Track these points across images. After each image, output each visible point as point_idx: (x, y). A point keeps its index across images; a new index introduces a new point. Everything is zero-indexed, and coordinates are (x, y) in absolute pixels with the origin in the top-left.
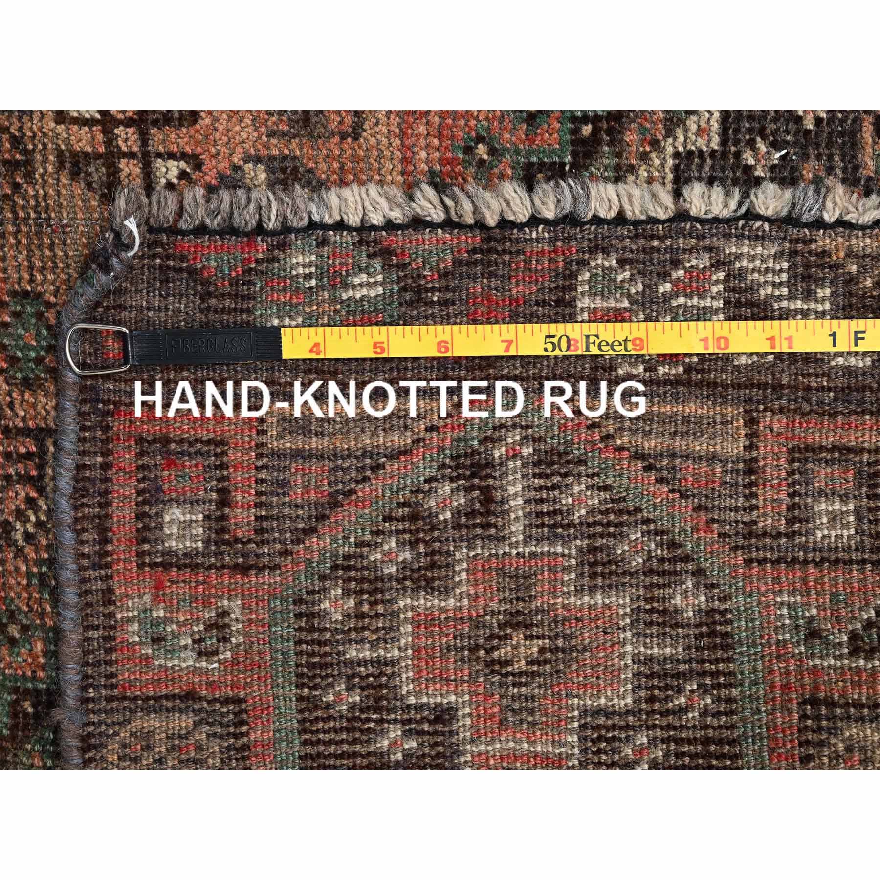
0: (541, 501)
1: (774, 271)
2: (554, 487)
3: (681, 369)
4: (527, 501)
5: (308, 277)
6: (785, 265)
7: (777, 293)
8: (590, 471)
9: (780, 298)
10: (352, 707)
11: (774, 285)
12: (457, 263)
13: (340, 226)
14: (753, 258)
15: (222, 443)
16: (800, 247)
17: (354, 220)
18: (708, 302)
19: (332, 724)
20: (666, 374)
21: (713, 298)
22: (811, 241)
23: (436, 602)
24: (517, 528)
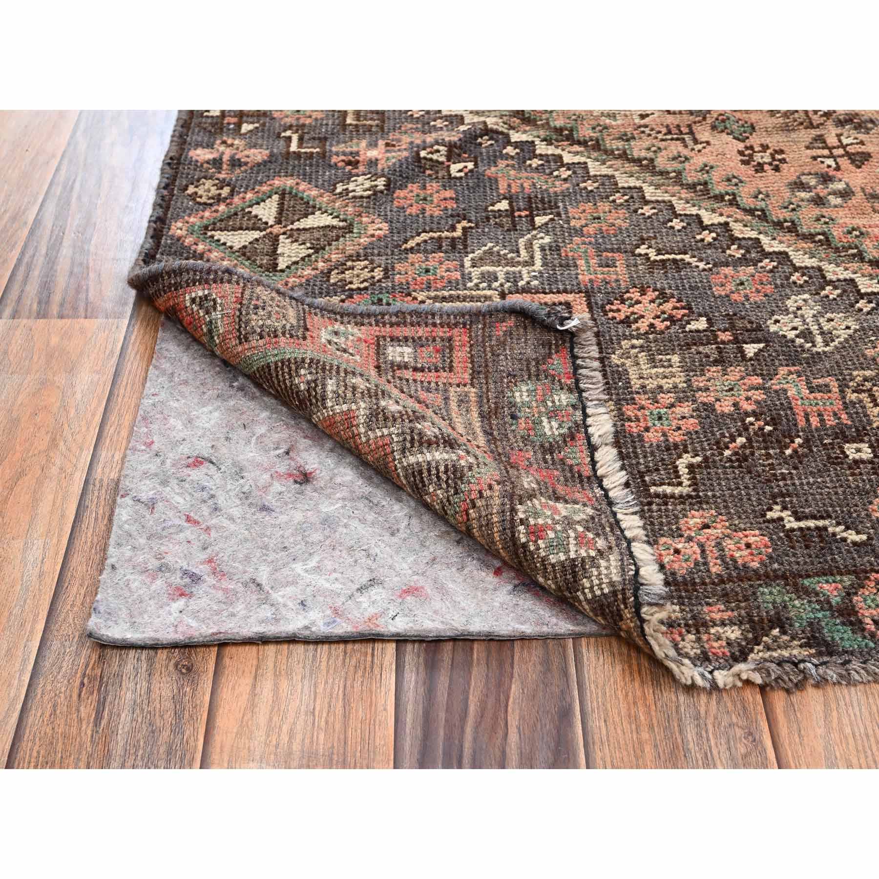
0: (429, 471)
1: (600, 584)
2: (438, 477)
3: (523, 540)
4: (429, 463)
5: (553, 402)
6: (606, 591)
7: (587, 591)
8: (451, 498)
9: (584, 594)
10: (297, 386)
11: (591, 588)
12: (571, 466)
13: (585, 416)
14: (607, 568)
15: (451, 371)
16: (620, 596)
17: (589, 421)
18: (572, 548)
19: (287, 377)
20: (519, 532)
21: (577, 551)
22: (625, 604)
23: (362, 421)
24: (412, 459)
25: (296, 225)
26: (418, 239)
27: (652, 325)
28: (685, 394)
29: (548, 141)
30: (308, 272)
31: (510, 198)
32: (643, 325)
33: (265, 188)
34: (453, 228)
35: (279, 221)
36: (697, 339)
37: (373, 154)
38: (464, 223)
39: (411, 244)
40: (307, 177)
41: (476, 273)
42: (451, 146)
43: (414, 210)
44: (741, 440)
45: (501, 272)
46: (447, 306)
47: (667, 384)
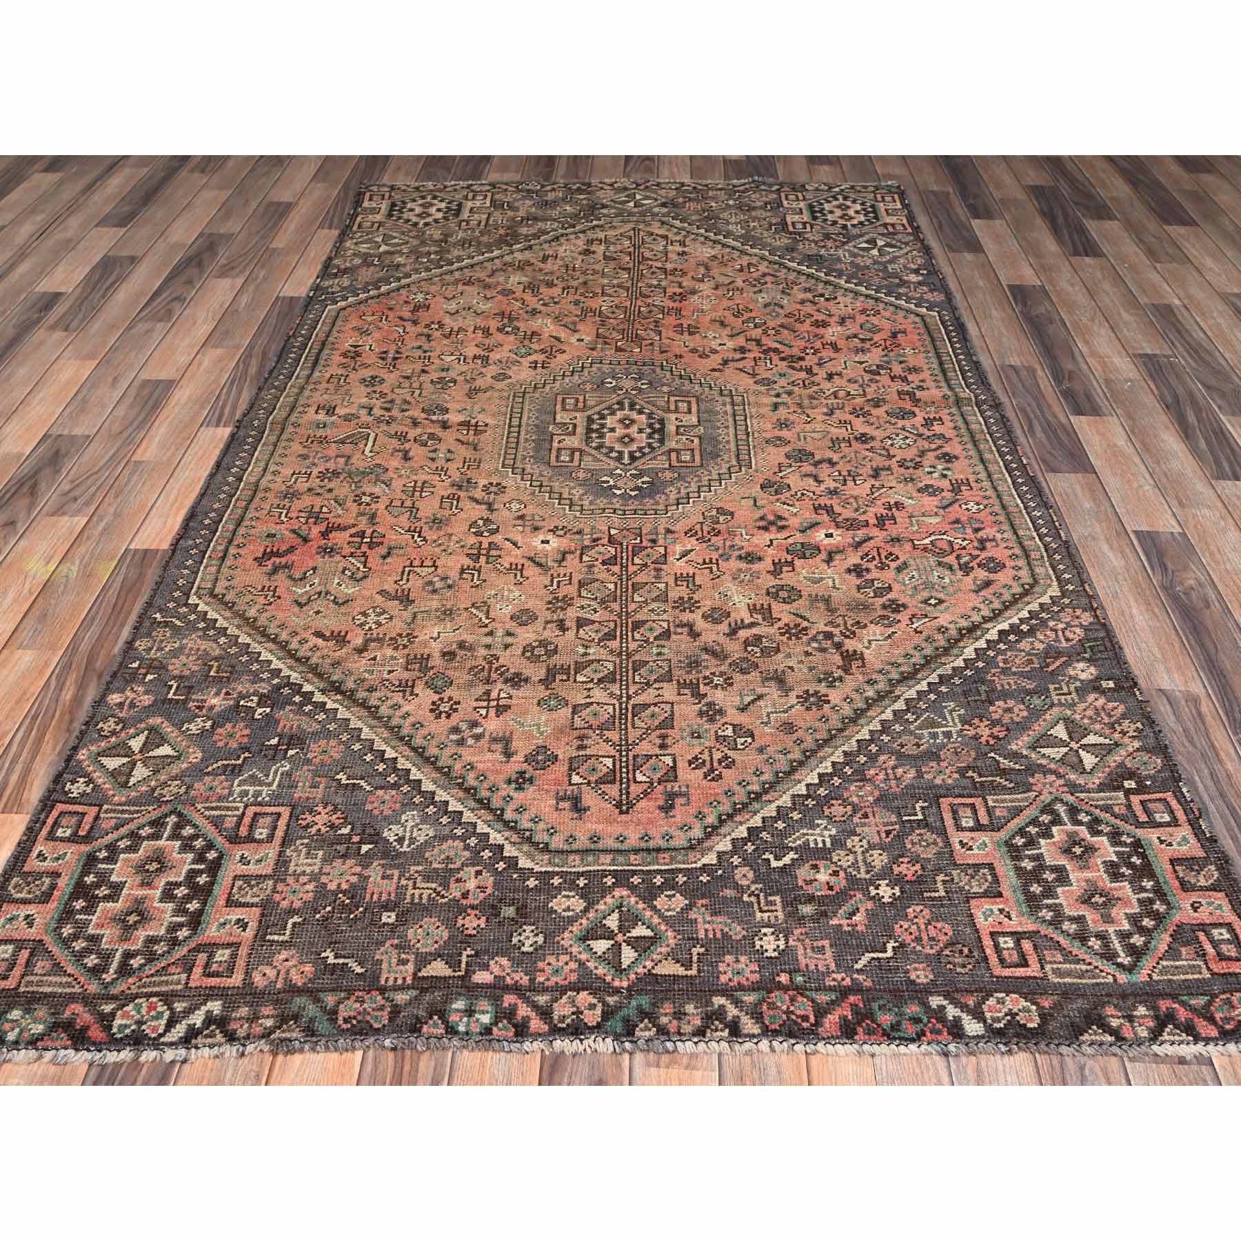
25: (151, 754)
26: (215, 766)
27: (319, 830)
28: (314, 877)
29: (323, 691)
30: (144, 788)
31: (281, 736)
32: (313, 830)
33: (143, 726)
34: (238, 758)
35: (141, 752)
36: (340, 840)
37: (214, 701)
38: (247, 754)
39: (210, 769)
40: (169, 718)
41: (237, 790)
42: (261, 696)
43: (220, 744)
44: (329, 909)
45: (252, 789)
46: (213, 813)
47: (308, 870)
